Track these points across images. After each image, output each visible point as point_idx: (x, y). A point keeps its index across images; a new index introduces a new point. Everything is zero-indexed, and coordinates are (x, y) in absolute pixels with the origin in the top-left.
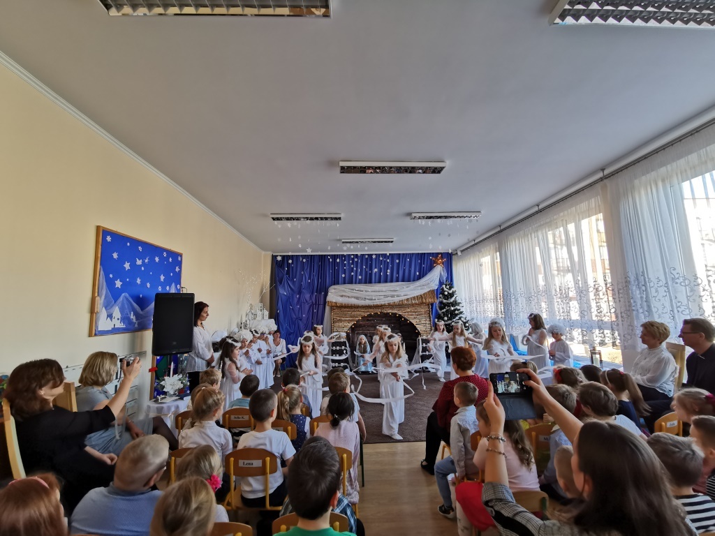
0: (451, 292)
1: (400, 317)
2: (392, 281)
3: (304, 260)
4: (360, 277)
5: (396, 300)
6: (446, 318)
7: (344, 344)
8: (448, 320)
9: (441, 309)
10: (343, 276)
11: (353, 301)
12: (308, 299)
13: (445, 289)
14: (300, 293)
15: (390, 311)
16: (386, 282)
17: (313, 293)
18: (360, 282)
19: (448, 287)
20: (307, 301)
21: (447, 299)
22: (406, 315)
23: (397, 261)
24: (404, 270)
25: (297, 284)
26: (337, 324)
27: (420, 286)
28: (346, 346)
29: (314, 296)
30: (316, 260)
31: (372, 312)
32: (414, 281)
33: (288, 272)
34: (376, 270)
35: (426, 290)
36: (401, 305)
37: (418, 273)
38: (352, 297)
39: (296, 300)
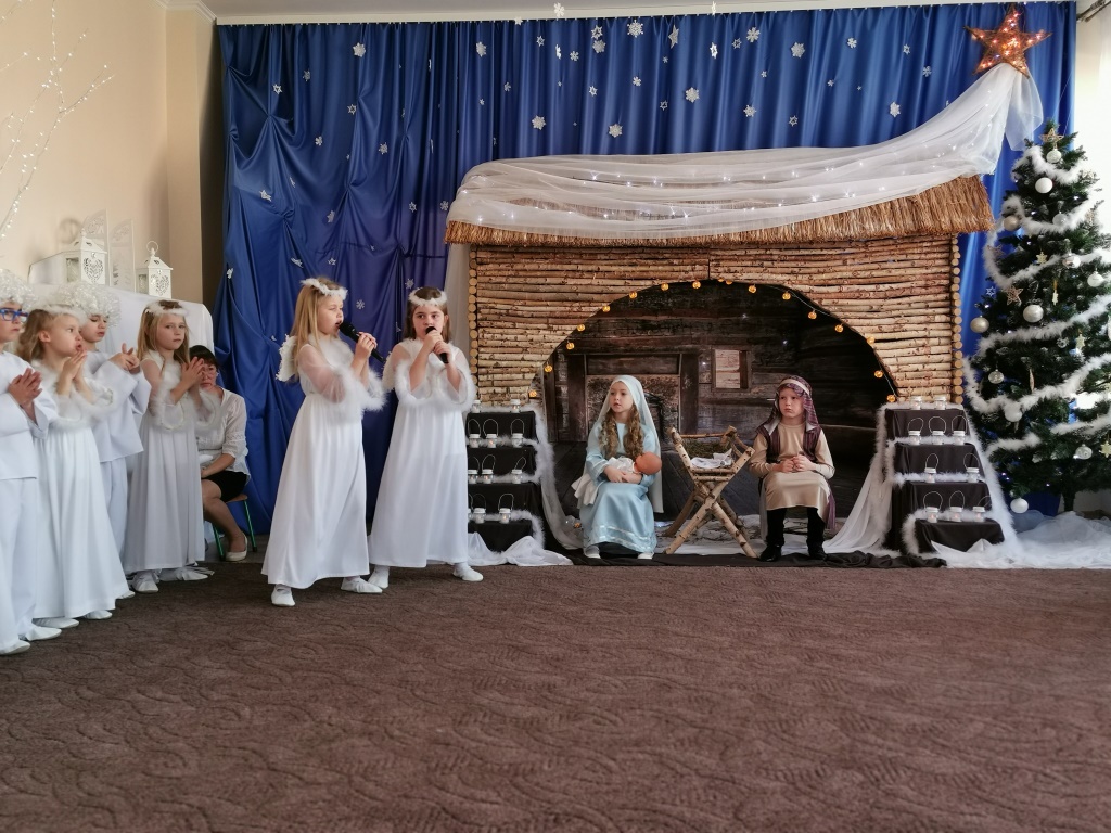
0: (1070, 177)
1: (801, 302)
2: (765, 142)
3: (359, 50)
4: (615, 131)
5: (782, 217)
6: (1036, 311)
7: (526, 423)
8: (1047, 318)
9: (1009, 266)
10: (538, 123)
11: (571, 224)
12: (377, 231)
13: (1041, 164)
14: (339, 201)
15: (752, 275)
16: (738, 143)
17: (397, 203)
18: (617, 147)
19: (1056, 154)
20: (370, 241)
21: (1050, 219)
22: (828, 299)
23: (798, 50)
24: (829, 95)
25: (328, 163)
26: (493, 336)
27: (906, 160)
28: (530, 433)
29: (405, 218)
30: (415, 47)
31: (664, 275)
32: (875, 140)
33: (285, 107)
34: (693, 95)
35: (937, 177)
36: (805, 245)
37: (895, 110)
38: (569, 207)
39: (321, 235)
